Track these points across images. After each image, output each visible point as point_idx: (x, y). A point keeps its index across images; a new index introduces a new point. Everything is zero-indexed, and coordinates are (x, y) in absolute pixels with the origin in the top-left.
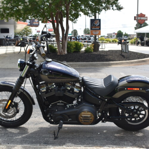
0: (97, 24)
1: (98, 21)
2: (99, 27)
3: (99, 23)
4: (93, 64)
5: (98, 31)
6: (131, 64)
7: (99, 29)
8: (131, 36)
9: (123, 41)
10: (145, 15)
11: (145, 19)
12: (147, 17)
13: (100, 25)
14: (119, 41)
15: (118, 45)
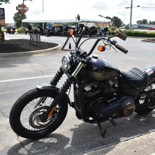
0: (1, 14)
1: (2, 10)
2: (3, 16)
3: (3, 12)
4: (15, 54)
5: (3, 20)
6: (48, 53)
7: (3, 18)
8: (8, 24)
9: (12, 30)
10: (26, 6)
11: (26, 9)
12: (28, 8)
13: (4, 15)
14: (7, 30)
15: (6, 34)
